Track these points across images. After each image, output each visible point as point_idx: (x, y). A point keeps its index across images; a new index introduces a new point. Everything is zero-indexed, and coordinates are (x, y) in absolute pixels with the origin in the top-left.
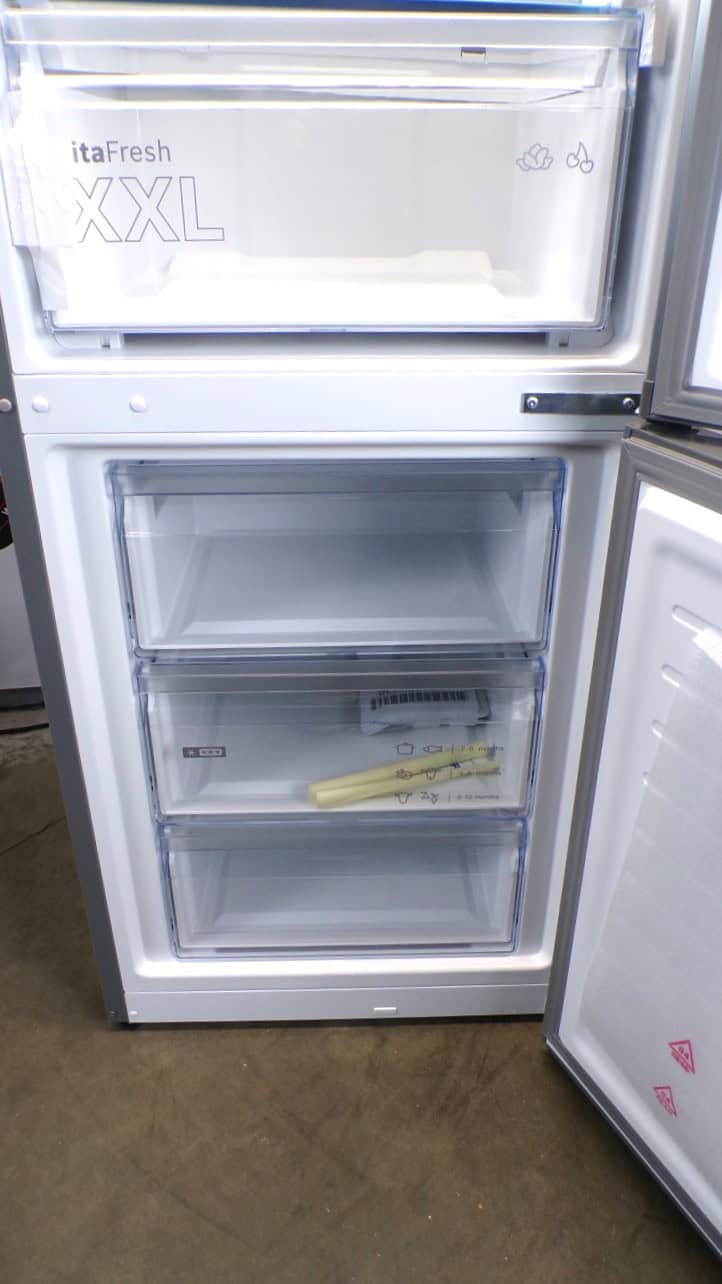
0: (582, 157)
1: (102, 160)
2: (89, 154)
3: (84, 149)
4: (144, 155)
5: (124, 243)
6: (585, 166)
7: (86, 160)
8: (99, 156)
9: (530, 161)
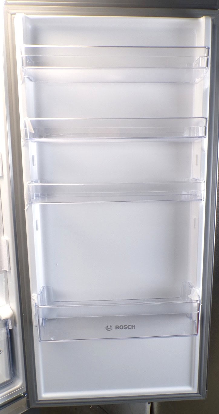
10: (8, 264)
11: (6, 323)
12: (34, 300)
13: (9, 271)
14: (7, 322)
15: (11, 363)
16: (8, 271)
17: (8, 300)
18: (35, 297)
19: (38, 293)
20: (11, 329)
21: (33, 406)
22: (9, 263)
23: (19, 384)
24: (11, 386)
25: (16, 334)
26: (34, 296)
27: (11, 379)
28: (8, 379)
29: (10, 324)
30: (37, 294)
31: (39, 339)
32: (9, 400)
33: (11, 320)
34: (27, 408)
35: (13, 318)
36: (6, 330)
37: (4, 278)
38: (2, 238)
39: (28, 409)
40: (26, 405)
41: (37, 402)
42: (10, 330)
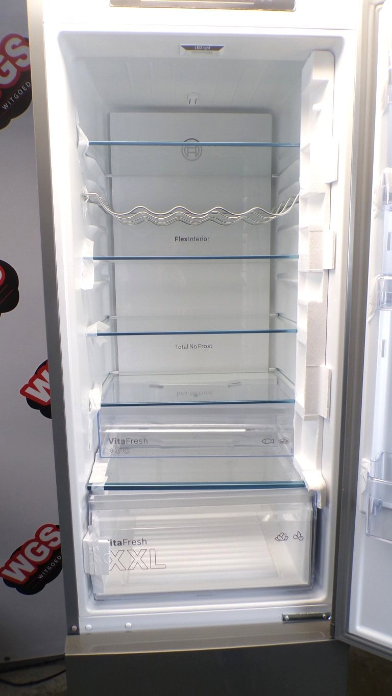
0: (299, 535)
1: (121, 545)
2: (116, 544)
3: (114, 542)
4: (137, 543)
5: (127, 571)
6: (301, 539)
7: (115, 545)
8: (120, 544)
9: (280, 538)
10: (328, 407)
11: (313, 497)
12: (365, 468)
13: (327, 418)
14: (315, 495)
15: (314, 560)
16: (325, 417)
17: (320, 464)
18: (366, 464)
19: (372, 459)
20: (320, 508)
21: (339, 637)
22: (330, 407)
23: (321, 597)
24: (310, 595)
25: (326, 519)
26: (366, 462)
27: (311, 585)
28: (306, 583)
29: (319, 500)
30: (371, 461)
31: (367, 532)
32: (304, 615)
33: (322, 494)
34: (330, 637)
35: (325, 492)
36: (312, 508)
37: (318, 429)
38: (322, 366)
39: (331, 640)
40: (329, 633)
41: (347, 635)
42: (318, 509)
